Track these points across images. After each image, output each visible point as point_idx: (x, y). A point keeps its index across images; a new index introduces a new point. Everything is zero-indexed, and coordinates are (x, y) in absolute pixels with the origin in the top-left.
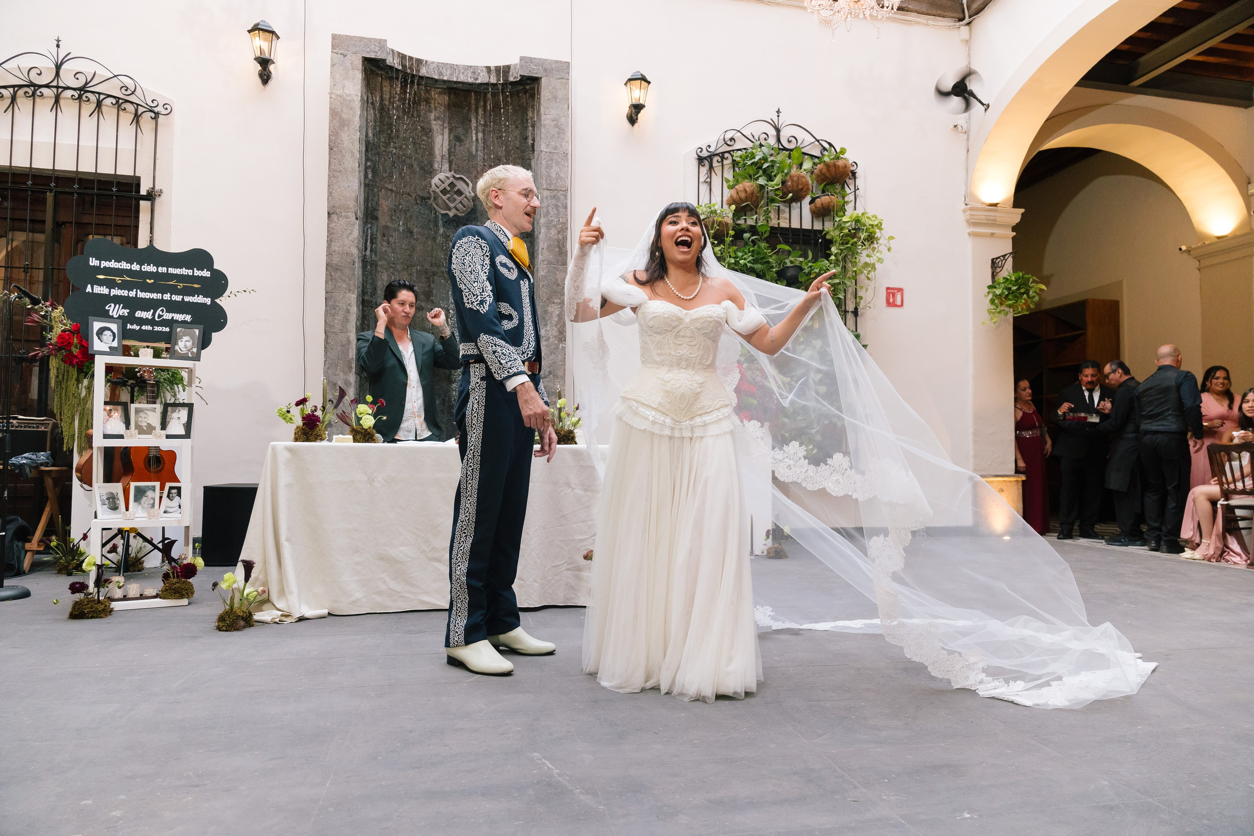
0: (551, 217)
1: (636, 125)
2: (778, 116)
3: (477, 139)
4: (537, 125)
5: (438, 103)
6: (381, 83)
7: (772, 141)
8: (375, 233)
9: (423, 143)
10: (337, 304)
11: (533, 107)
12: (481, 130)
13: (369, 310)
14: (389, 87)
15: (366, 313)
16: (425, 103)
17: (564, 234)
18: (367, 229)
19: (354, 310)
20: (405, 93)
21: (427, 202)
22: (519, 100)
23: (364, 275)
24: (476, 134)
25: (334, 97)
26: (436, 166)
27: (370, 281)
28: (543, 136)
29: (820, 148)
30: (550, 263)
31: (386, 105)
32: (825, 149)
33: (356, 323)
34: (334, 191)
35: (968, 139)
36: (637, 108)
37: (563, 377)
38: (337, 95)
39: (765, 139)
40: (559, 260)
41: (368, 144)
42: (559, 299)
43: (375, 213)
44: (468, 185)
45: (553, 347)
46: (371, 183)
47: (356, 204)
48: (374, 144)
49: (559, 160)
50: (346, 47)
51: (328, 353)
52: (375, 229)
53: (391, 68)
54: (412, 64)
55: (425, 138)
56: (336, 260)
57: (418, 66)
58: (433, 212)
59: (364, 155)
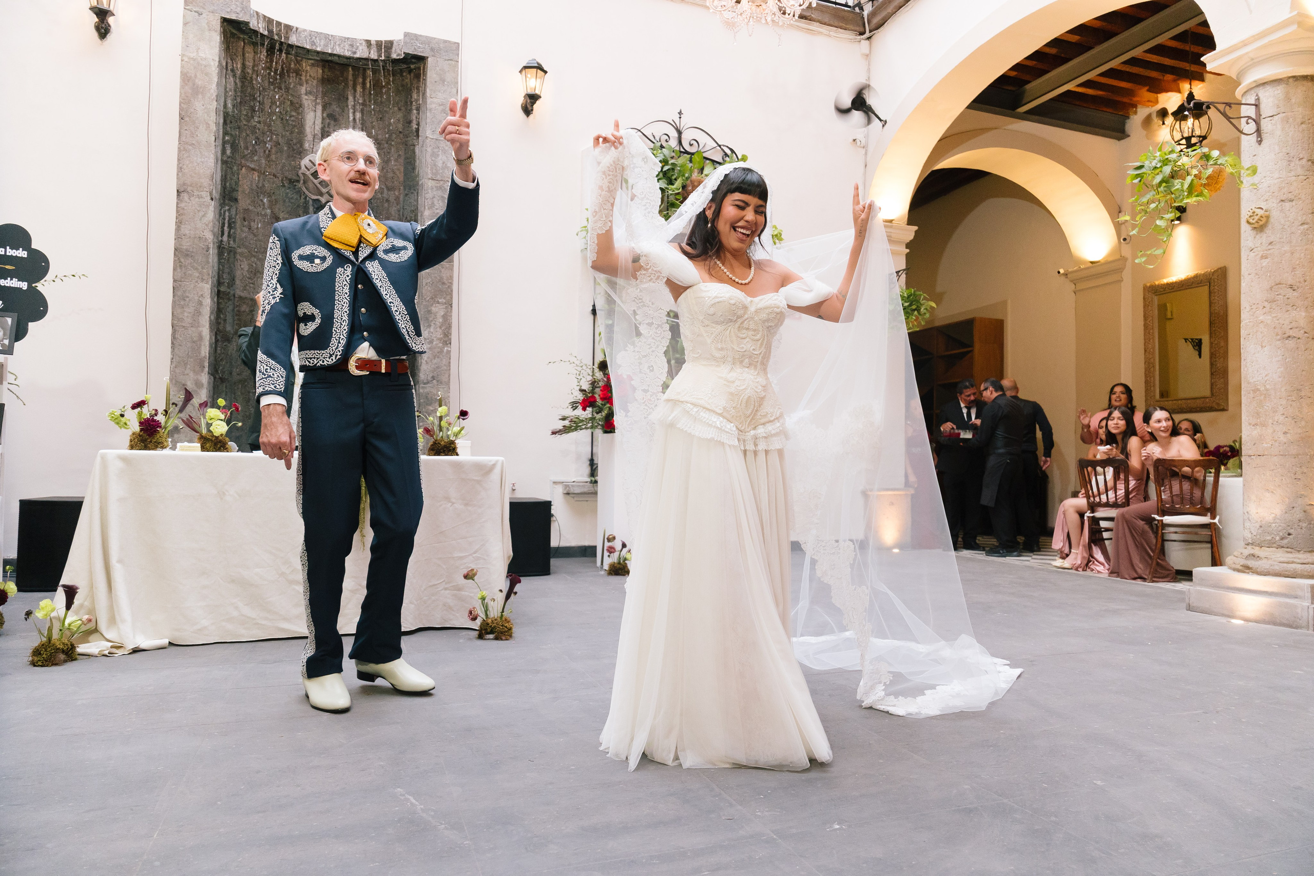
0: (437, 209)
1: (531, 116)
2: (680, 118)
3: (354, 119)
4: (422, 109)
5: (310, 76)
6: (243, 49)
7: (673, 143)
8: (233, 216)
9: (292, 119)
10: (187, 294)
11: (418, 88)
12: (359, 110)
13: (226, 303)
14: (253, 54)
15: (222, 306)
16: (294, 75)
18: (225, 212)
19: (208, 303)
20: (272, 61)
21: (295, 185)
22: (403, 80)
23: (219, 263)
24: (354, 113)
25: (186, 59)
26: (307, 145)
27: (227, 270)
28: (428, 120)
29: (722, 153)
31: (248, 73)
32: (726, 155)
33: (210, 317)
34: (185, 167)
35: (866, 154)
36: (533, 98)
37: (448, 383)
38: (189, 58)
39: (667, 141)
41: (226, 116)
42: (444, 298)
43: (234, 194)
45: (437, 350)
46: (229, 160)
47: (211, 183)
48: (233, 116)
50: (201, 4)
51: (176, 350)
52: (233, 212)
53: (255, 32)
54: (280, 30)
55: (294, 114)
56: (186, 244)
57: (287, 33)
58: (303, 197)
59: (221, 127)
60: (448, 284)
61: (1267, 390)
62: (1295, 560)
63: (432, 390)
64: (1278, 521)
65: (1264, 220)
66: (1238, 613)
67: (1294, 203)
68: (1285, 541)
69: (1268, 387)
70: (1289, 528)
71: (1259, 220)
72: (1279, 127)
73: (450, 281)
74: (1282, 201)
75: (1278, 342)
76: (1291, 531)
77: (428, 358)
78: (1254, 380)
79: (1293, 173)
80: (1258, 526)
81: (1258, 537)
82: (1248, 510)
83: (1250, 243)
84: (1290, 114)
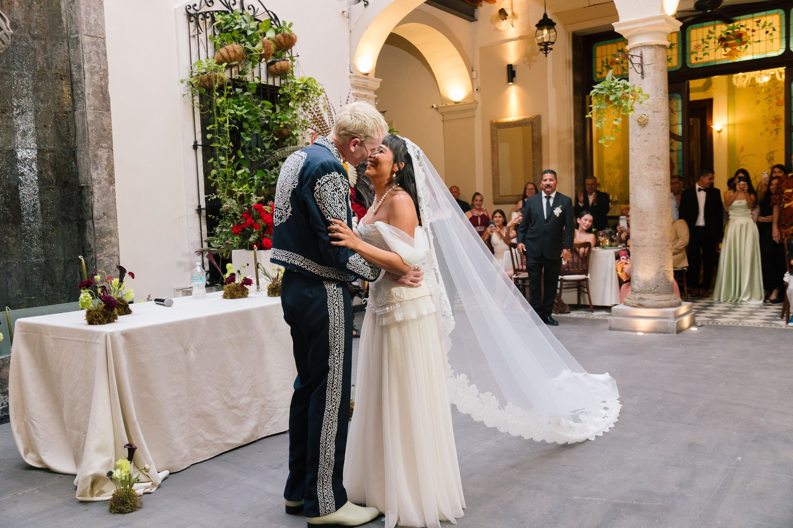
0: (94, 63)
17: (106, 80)
29: (269, 18)
30: (96, 109)
32: (272, 19)
35: (350, 23)
37: (115, 218)
39: (233, 5)
40: (103, 105)
42: (107, 143)
44: (5, 20)
45: (105, 189)
49: (96, 7)
60: (109, 131)
61: (647, 212)
62: (662, 299)
63: (106, 225)
64: (653, 280)
65: (646, 121)
66: (638, 329)
67: (659, 114)
68: (656, 290)
69: (648, 210)
70: (657, 283)
71: (644, 120)
72: (652, 71)
73: (109, 128)
74: (654, 112)
75: (653, 187)
76: (659, 284)
77: (99, 197)
79: (658, 98)
80: (643, 283)
81: (643, 288)
82: (637, 274)
83: (638, 132)
84: (657, 65)
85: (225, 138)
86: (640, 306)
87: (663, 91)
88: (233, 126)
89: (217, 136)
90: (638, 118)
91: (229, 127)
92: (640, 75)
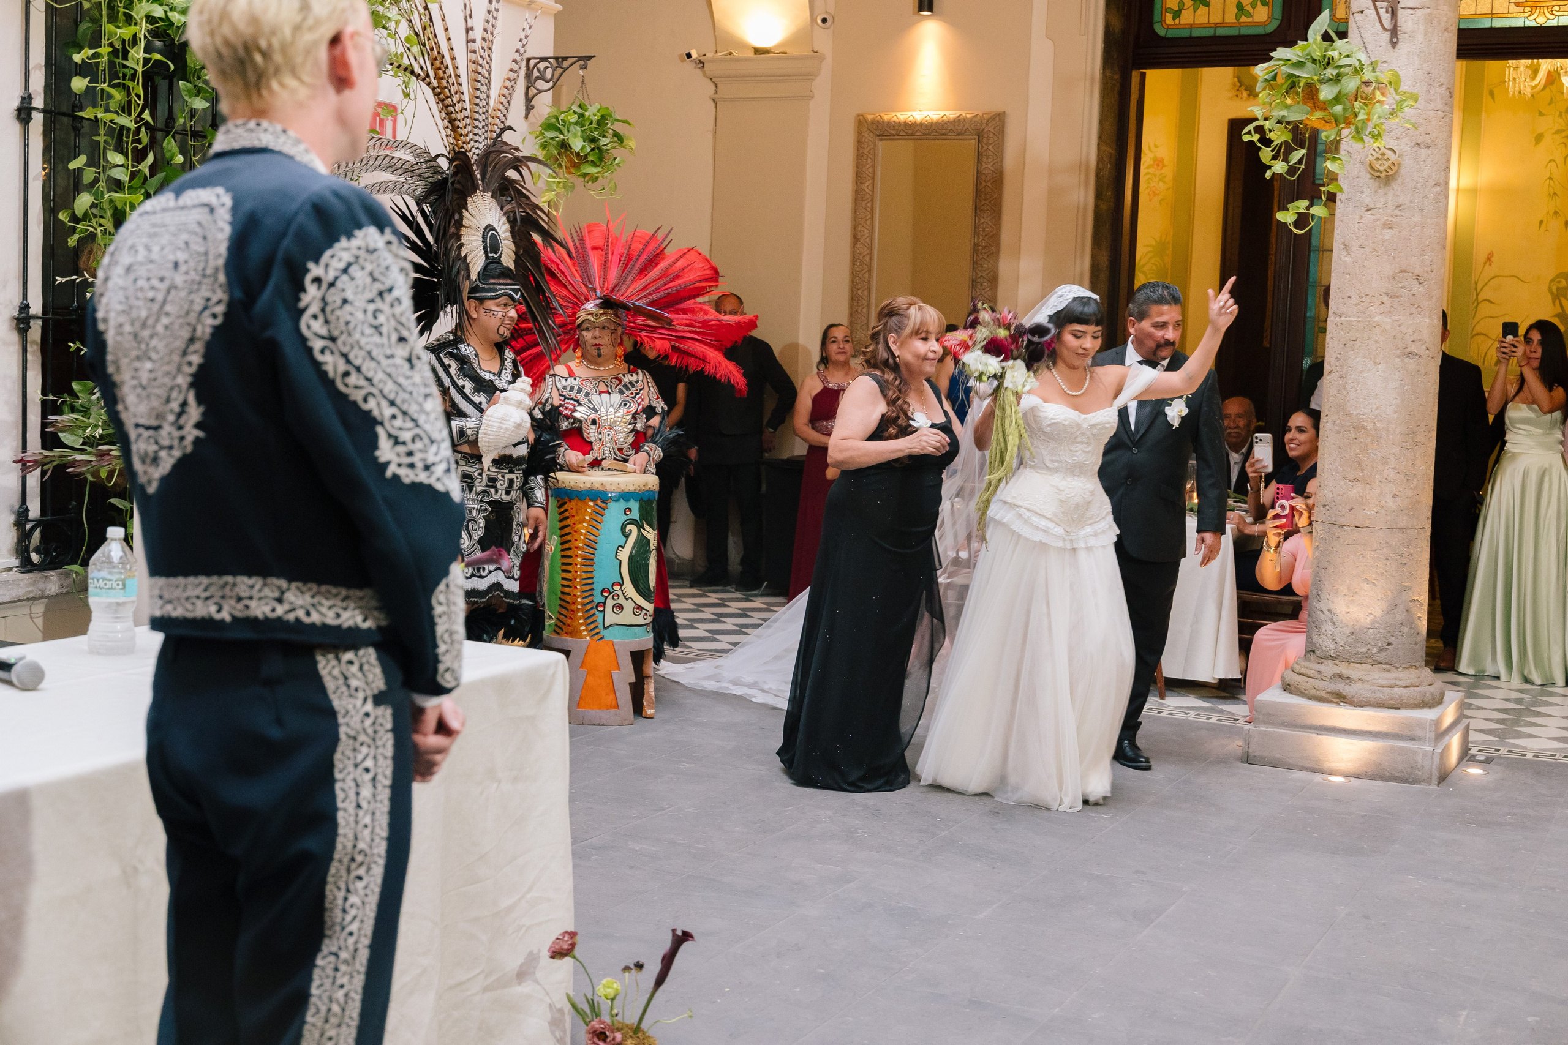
61: (1376, 429)
62: (1398, 682)
64: (1377, 625)
65: (1394, 168)
66: (1327, 765)
67: (1429, 151)
68: (1384, 654)
69: (1378, 425)
70: (1389, 635)
71: (1389, 167)
72: (1422, 28)
74: (1417, 144)
75: (1397, 360)
76: (1392, 640)
78: (1358, 412)
79: (1432, 106)
80: (1347, 631)
81: (1347, 648)
82: (1332, 607)
83: (1367, 198)
84: (1435, 12)
85: (129, 94)
86: (1341, 698)
87: (1444, 87)
88: (157, 56)
89: (104, 86)
90: (1370, 158)
91: (144, 58)
92: (1387, 35)
